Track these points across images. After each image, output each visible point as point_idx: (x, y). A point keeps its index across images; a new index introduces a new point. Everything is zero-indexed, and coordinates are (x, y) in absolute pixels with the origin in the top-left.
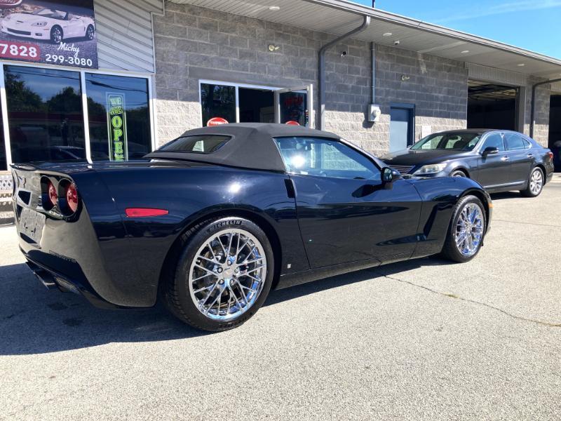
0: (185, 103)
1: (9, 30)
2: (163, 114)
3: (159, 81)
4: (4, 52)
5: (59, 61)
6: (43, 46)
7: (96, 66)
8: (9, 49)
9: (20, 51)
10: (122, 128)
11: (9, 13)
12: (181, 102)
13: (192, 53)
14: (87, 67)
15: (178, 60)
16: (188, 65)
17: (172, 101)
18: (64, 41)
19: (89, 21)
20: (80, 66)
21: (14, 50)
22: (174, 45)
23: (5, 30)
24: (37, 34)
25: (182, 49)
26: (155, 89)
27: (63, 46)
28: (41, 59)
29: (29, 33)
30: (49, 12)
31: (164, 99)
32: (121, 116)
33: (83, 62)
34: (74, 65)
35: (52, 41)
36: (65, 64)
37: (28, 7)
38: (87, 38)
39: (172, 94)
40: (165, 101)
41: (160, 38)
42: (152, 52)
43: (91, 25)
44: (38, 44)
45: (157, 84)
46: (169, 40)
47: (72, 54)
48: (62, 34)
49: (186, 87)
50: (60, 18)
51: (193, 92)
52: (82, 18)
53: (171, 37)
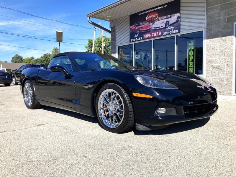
0: (223, 38)
1: (154, 28)
2: (209, 46)
3: (208, 30)
4: (152, 36)
5: (167, 34)
6: (163, 30)
7: (179, 32)
8: (154, 34)
9: (156, 34)
10: (193, 56)
11: (154, 22)
12: (221, 38)
13: (229, 9)
14: (176, 33)
15: (220, 16)
16: (227, 16)
17: (215, 39)
18: (169, 26)
19: (178, 14)
20: (174, 33)
21: (155, 34)
22: (218, 9)
23: (153, 29)
24: (161, 27)
25: (223, 10)
26: (206, 35)
27: (169, 28)
28: (162, 35)
29: (159, 27)
30: (165, 17)
31: (210, 38)
32: (193, 50)
33: (175, 31)
34: (172, 34)
35: (166, 27)
36: (169, 34)
37: (159, 18)
38: (177, 21)
39: (216, 35)
40: (211, 39)
41: (209, 9)
42: (205, 17)
43: (179, 16)
44: (161, 30)
45: (207, 32)
46: (215, 8)
47: (171, 30)
48: (169, 24)
49: (225, 29)
50: (169, 18)
51: (229, 30)
52: (176, 14)
53: (217, 5)
